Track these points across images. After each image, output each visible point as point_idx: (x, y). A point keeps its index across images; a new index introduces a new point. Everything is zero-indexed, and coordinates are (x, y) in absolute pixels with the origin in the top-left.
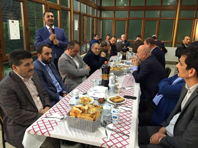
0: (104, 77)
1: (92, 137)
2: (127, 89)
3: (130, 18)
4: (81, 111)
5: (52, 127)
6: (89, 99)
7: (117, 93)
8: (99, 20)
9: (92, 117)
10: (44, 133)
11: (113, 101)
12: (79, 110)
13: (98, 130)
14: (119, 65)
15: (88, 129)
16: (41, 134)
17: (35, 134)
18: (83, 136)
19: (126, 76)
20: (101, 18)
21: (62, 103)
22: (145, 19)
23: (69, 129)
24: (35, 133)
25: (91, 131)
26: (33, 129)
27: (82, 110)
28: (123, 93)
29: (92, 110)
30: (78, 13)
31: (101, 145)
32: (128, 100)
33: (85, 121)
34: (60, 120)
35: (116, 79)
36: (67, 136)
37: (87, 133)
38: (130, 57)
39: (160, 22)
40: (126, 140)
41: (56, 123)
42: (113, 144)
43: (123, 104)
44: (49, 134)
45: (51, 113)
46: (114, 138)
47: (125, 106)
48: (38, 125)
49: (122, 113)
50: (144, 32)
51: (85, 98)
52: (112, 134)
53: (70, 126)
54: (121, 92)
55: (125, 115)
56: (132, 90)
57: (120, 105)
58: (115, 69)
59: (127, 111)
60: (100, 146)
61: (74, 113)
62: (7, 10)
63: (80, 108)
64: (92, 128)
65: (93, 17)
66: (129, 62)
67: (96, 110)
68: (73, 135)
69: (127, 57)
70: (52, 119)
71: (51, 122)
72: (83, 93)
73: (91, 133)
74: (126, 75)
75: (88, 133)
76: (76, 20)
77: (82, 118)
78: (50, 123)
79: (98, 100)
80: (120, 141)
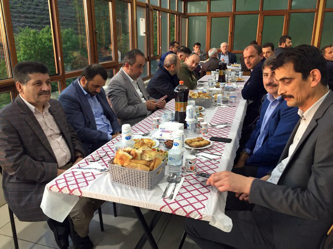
0: (179, 108)
1: (148, 196)
2: (218, 127)
3: (236, 13)
4: (131, 157)
5: (86, 181)
6: (151, 141)
7: (200, 133)
8: (183, 17)
9: (148, 166)
10: (73, 190)
11: (191, 144)
12: (127, 155)
13: (159, 187)
14: (210, 91)
15: (142, 185)
16: (68, 192)
17: (59, 192)
18: (132, 195)
19: (221, 107)
20: (187, 14)
21: (108, 148)
22: (263, 13)
23: (113, 185)
24: (59, 190)
25: (147, 187)
26: (57, 184)
27: (132, 155)
28: (210, 134)
29: (148, 156)
30: (145, 6)
31: (161, 209)
32: (216, 143)
33: (136, 172)
34: (100, 173)
35: (202, 113)
36: (108, 195)
37: (140, 191)
38: (232, 78)
39: (289, 18)
40: (202, 202)
41: (93, 176)
42: (179, 207)
43: (207, 149)
44: (81, 192)
45: (87, 163)
46: (183, 198)
47: (210, 153)
48: (65, 178)
49: (203, 163)
50: (262, 37)
51: (145, 141)
52: (181, 192)
53: (115, 180)
54: (206, 131)
55: (206, 166)
56: (226, 129)
57: (201, 151)
58: (201, 96)
59: (211, 160)
60: (159, 210)
61: (120, 159)
62: (35, 9)
63: (129, 153)
64: (147, 183)
65: (171, 13)
66: (229, 86)
67: (156, 155)
68: (117, 193)
69: (227, 78)
70: (88, 171)
71: (86, 175)
72: (142, 133)
73: (147, 192)
74: (220, 105)
75: (142, 191)
76: (141, 19)
77: (132, 167)
78: (84, 175)
79: (165, 143)
80: (191, 203)
